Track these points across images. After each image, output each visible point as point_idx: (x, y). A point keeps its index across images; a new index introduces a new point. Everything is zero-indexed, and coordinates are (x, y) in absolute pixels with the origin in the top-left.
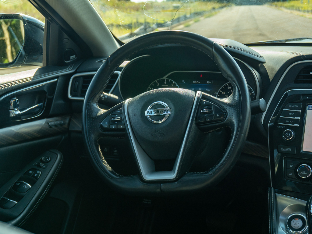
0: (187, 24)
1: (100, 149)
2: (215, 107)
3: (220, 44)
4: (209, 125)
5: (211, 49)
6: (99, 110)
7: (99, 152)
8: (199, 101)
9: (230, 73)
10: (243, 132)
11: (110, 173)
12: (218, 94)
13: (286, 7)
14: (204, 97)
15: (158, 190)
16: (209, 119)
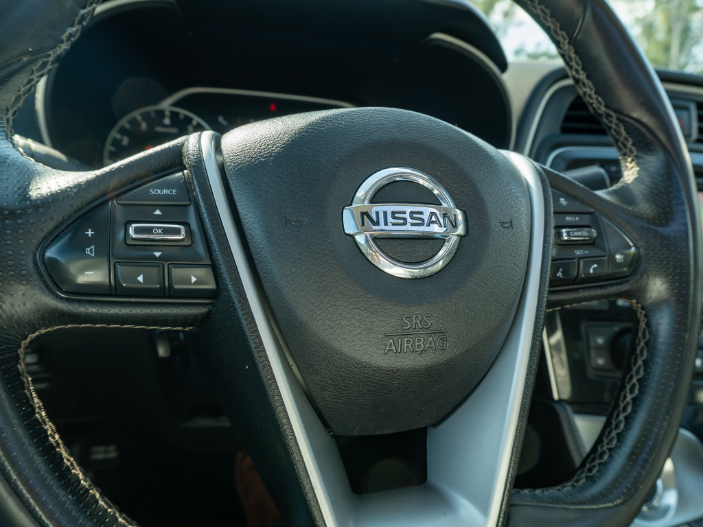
16: (591, 271)
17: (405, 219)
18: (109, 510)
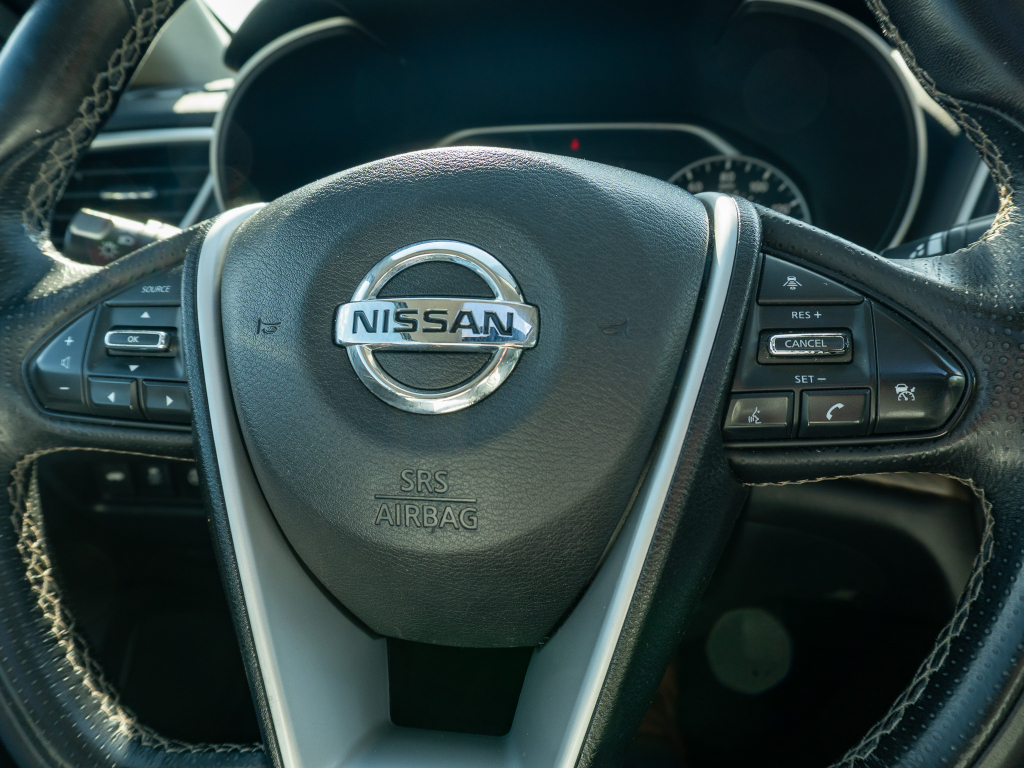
8: (749, 263)
16: (829, 416)
17: (414, 323)
18: (76, 668)
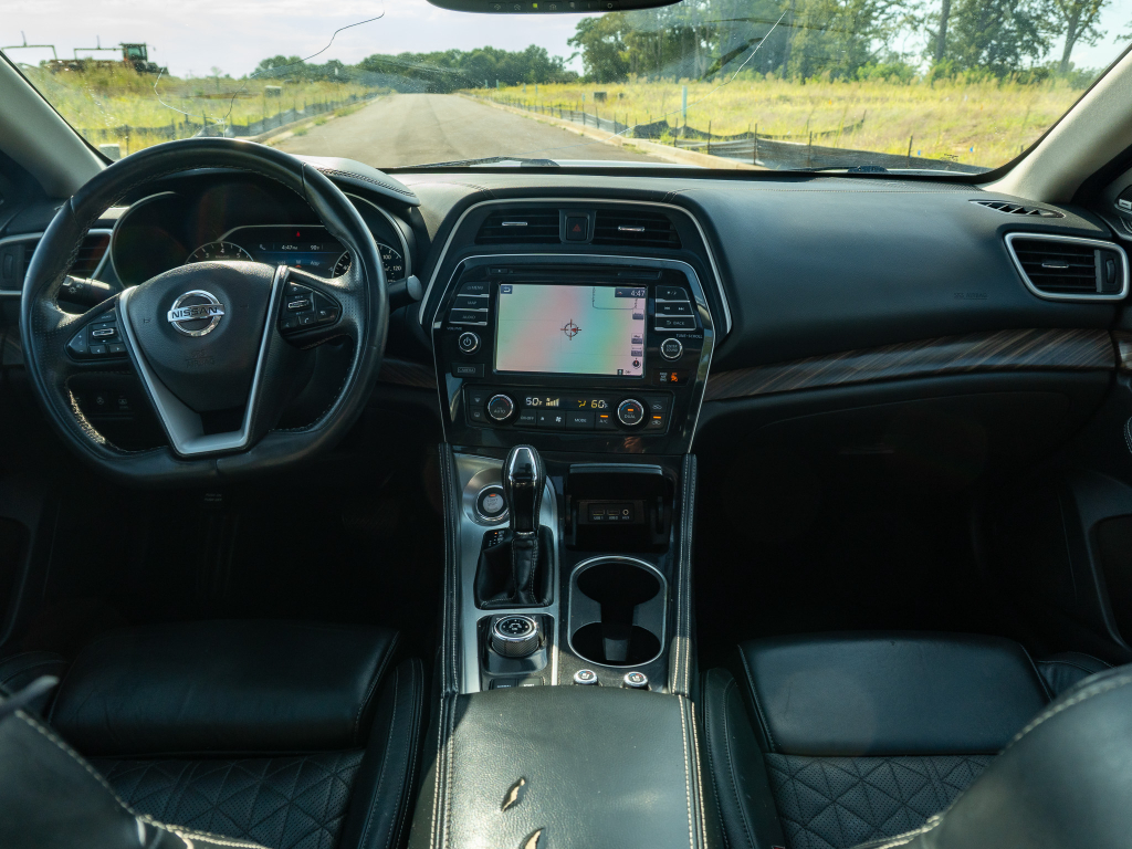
0: (299, 129)
1: (73, 400)
2: (316, 296)
3: (319, 166)
4: (309, 333)
5: (299, 178)
6: (62, 316)
7: (71, 407)
8: (282, 285)
9: (340, 226)
10: (376, 343)
11: (101, 448)
12: (336, 271)
13: (496, 100)
14: (292, 277)
15: (214, 473)
16: (305, 322)
